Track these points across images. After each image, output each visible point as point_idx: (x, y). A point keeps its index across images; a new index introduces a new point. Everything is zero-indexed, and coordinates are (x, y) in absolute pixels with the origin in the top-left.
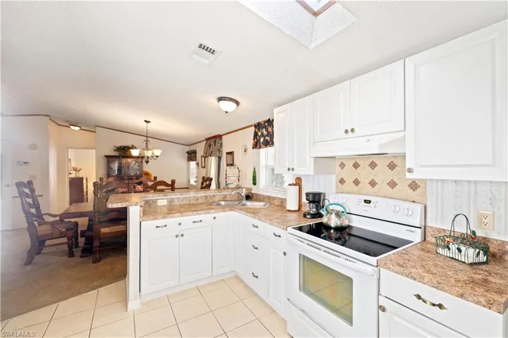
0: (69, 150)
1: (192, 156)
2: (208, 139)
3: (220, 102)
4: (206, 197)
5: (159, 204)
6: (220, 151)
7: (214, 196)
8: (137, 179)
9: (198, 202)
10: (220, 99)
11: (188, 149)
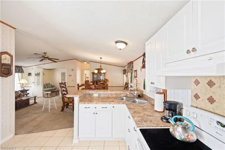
0: (85, 71)
1: (125, 72)
2: (128, 64)
3: (117, 44)
4: (116, 94)
5: (94, 96)
6: (132, 70)
7: (121, 94)
8: (100, 82)
9: (112, 96)
10: (116, 42)
11: (123, 69)
